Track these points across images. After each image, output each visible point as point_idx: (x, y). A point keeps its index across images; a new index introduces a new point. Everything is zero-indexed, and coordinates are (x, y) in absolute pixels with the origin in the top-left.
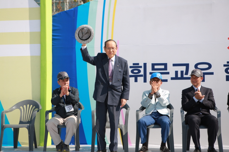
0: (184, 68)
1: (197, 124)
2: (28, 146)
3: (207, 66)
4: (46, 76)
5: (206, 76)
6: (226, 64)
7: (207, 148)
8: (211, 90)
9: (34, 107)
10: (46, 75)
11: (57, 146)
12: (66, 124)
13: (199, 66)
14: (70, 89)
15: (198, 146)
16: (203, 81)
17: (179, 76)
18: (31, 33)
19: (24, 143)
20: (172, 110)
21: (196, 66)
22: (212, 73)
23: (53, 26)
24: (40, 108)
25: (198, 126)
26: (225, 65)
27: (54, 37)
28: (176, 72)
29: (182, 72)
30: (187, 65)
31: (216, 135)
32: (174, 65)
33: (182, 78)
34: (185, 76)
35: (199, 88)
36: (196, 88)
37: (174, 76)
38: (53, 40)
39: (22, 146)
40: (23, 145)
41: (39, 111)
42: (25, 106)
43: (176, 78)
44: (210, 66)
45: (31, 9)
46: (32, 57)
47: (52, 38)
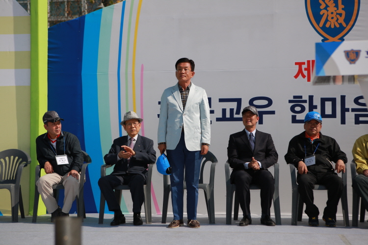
0: (234, 105)
1: (247, 183)
2: (11, 215)
3: (265, 102)
4: (38, 115)
5: (264, 116)
6: (292, 99)
8: (269, 136)
9: (21, 160)
10: (38, 113)
12: (64, 183)
13: (256, 103)
14: (63, 135)
15: (247, 214)
16: (261, 122)
17: (228, 116)
18: (17, 53)
19: (6, 212)
20: (214, 163)
21: (251, 102)
22: (273, 113)
23: (49, 43)
24: (29, 160)
25: (248, 186)
26: (290, 101)
27: (50, 59)
28: (224, 111)
29: (232, 110)
30: (239, 101)
32: (221, 100)
33: (232, 119)
34: (235, 116)
35: (254, 132)
36: (249, 133)
37: (221, 116)
38: (49, 63)
39: (4, 215)
40: (5, 213)
41: (28, 165)
42: (7, 158)
43: (223, 119)
44: (270, 102)
45: (16, 19)
46: (18, 88)
47: (48, 60)
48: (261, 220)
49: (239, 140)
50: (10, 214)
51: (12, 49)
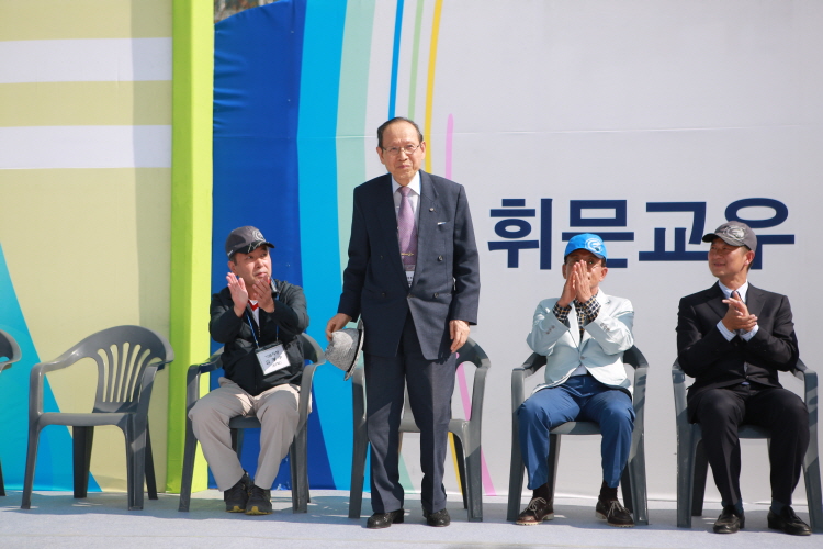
0: (686, 220)
1: (732, 422)
2: (126, 491)
3: (770, 213)
4: (191, 242)
5: (766, 248)
7: (767, 508)
8: (784, 299)
9: (148, 352)
10: (191, 236)
11: (226, 493)
12: (259, 415)
13: (743, 213)
14: (275, 290)
15: (735, 502)
17: (670, 246)
18: (139, 87)
19: (110, 482)
20: (640, 369)
21: (731, 213)
22: (789, 239)
23: (218, 60)
24: (168, 358)
25: (735, 429)
27: (220, 102)
28: (660, 234)
29: (680, 233)
30: (699, 209)
31: (799, 462)
32: (652, 207)
33: (680, 254)
34: (690, 248)
35: (743, 290)
36: (730, 291)
37: (651, 248)
38: (218, 110)
39: (104, 490)
40: (106, 486)
41: (167, 367)
42: (114, 349)
43: (658, 254)
44: (782, 212)
46: (141, 172)
47: (215, 104)
48: (769, 519)
49: (704, 309)
50: (121, 488)
51: (127, 75)
